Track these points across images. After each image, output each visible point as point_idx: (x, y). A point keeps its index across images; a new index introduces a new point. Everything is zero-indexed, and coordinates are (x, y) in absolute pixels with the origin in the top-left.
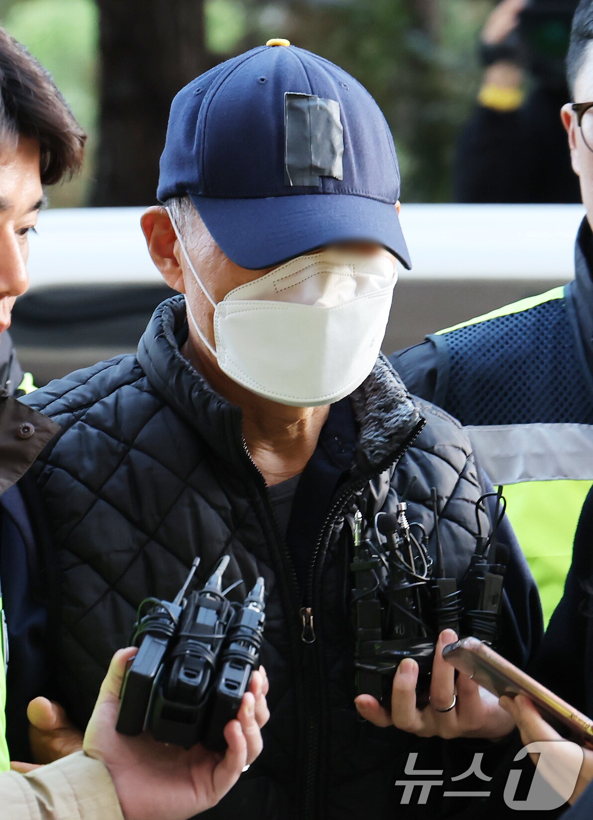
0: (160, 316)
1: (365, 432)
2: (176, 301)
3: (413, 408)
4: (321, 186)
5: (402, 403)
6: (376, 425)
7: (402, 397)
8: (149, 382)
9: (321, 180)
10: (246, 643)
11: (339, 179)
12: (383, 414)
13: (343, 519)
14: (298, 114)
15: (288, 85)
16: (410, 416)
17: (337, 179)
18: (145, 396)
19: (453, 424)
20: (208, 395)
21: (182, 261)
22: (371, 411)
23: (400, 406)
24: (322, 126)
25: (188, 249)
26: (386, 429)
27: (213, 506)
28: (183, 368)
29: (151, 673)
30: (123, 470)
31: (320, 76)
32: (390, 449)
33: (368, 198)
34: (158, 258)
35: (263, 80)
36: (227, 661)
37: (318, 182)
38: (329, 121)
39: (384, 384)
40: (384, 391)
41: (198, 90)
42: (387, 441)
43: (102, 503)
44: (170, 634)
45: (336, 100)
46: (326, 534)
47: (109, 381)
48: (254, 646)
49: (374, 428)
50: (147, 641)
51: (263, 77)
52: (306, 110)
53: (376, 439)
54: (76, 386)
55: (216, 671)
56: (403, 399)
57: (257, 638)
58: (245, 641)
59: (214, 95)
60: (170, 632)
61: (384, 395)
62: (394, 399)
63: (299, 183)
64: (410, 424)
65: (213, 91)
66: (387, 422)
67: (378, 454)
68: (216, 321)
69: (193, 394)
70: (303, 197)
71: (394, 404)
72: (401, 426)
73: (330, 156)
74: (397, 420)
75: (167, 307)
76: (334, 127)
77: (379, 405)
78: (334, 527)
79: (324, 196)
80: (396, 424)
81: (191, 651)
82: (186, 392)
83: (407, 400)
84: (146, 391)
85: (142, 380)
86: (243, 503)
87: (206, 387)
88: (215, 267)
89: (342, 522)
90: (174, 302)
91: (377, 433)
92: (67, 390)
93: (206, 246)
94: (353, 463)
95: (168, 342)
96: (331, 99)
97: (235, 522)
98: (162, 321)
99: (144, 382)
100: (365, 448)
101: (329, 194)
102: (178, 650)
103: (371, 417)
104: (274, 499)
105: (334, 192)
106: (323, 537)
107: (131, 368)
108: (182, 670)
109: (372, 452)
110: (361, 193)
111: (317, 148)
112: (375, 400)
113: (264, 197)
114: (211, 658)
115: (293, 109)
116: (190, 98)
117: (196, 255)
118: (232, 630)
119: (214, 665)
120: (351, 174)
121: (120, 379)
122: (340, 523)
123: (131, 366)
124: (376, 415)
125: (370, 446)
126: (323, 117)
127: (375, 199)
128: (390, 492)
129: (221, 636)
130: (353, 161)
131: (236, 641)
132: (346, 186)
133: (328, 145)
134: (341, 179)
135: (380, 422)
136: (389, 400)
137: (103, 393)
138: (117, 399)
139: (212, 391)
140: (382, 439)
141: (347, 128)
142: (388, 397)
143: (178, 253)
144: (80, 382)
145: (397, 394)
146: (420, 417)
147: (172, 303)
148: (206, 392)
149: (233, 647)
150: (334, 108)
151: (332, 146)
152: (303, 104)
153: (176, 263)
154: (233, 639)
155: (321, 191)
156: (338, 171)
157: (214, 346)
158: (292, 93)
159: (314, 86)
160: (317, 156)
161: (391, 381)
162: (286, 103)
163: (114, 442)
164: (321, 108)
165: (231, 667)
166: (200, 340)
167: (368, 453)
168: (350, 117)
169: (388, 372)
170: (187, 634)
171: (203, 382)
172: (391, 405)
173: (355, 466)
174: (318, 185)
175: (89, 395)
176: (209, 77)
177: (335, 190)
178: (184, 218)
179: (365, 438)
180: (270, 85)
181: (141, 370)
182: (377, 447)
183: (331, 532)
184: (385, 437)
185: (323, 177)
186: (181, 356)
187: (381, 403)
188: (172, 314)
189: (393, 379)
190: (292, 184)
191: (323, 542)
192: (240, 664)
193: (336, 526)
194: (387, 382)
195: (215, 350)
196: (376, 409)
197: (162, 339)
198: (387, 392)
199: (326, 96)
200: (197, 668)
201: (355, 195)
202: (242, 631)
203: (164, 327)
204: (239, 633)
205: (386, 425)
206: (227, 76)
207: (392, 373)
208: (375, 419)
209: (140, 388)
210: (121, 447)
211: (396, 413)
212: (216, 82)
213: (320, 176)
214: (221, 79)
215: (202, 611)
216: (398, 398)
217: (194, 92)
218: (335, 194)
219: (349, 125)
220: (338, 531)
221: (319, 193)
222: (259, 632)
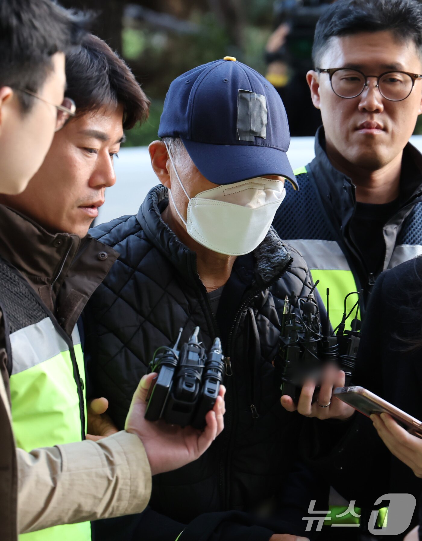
0: (151, 198)
1: (260, 264)
2: (158, 188)
3: (287, 253)
4: (255, 142)
5: (280, 249)
6: (266, 260)
7: (280, 245)
8: (145, 233)
9: (255, 138)
10: (216, 370)
11: (264, 138)
12: (270, 254)
13: (247, 310)
14: (245, 102)
15: (240, 85)
16: (285, 256)
17: (263, 139)
18: (143, 242)
19: (298, 254)
20: (178, 244)
21: (170, 172)
22: (263, 252)
23: (279, 250)
24: (257, 109)
25: (177, 167)
26: (272, 263)
27: (180, 303)
28: (164, 228)
29: (167, 385)
30: (131, 282)
31: (256, 81)
32: (274, 274)
33: (277, 149)
34: (156, 168)
35: (226, 80)
36: (207, 379)
37: (253, 139)
38: (261, 106)
39: (270, 238)
40: (270, 242)
41: (188, 81)
42: (273, 269)
43: (120, 300)
44: (175, 365)
45: (264, 95)
46: (238, 318)
47: (122, 232)
48: (220, 372)
49: (265, 262)
50: (163, 369)
51: (226, 79)
52: (249, 99)
53: (266, 268)
54: (105, 234)
55: (202, 384)
56: (280, 246)
57: (221, 367)
58: (215, 369)
59: (199, 86)
60: (175, 364)
61: (270, 244)
62: (275, 246)
63: (244, 139)
64: (285, 261)
65: (198, 84)
66: (272, 259)
67: (267, 276)
68: (189, 207)
69: (169, 244)
70: (245, 147)
71: (276, 249)
72: (281, 262)
73: (260, 126)
74: (278, 259)
75: (154, 192)
76: (263, 110)
77: (267, 249)
78: (243, 314)
79: (256, 147)
80: (278, 261)
81: (188, 373)
82: (166, 242)
83: (282, 247)
84: (143, 239)
85: (140, 232)
86: (194, 301)
87: (177, 240)
88: (192, 179)
89: (246, 311)
90: (158, 189)
91: (267, 265)
92: (100, 236)
93: (188, 167)
94: (253, 281)
95: (156, 214)
96: (261, 94)
97: (191, 311)
98: (152, 201)
99: (142, 233)
100: (261, 272)
101: (259, 146)
102: (180, 374)
103: (263, 256)
104: (211, 299)
105: (261, 145)
106: (236, 320)
107: (134, 225)
108: (184, 383)
109: (264, 275)
110: (274, 147)
111: (254, 121)
112: (266, 246)
113: (225, 145)
114: (199, 376)
115: (243, 99)
116: (183, 85)
117: (181, 171)
118: (208, 364)
119: (201, 381)
120: (270, 136)
121: (129, 231)
122: (245, 312)
123: (134, 224)
124: (266, 255)
125: (263, 272)
126: (258, 105)
127: (280, 150)
128: (269, 294)
129: (202, 366)
130: (271, 129)
131: (210, 369)
132: (267, 142)
133: (259, 120)
134: (265, 138)
135: (269, 259)
136: (273, 247)
137: (119, 239)
138: (127, 243)
139: (180, 242)
140: (270, 269)
141: (269, 110)
142: (272, 245)
143: (168, 167)
144: (107, 232)
145: (277, 244)
146: (291, 257)
147: (156, 189)
148: (177, 243)
149: (209, 372)
150: (263, 99)
151: (262, 120)
152: (247, 96)
153: (166, 172)
154: (209, 368)
155: (255, 144)
156: (264, 135)
157: (186, 219)
158: (242, 90)
159: (253, 87)
160: (254, 126)
161: (274, 236)
162: (239, 95)
163: (126, 267)
164: (257, 99)
165: (210, 382)
166: (177, 215)
167: (262, 276)
168: (270, 104)
169: (272, 231)
170: (185, 364)
171: (175, 237)
172: (274, 250)
173: (254, 282)
174: (253, 141)
175: (112, 240)
176: (194, 74)
177: (262, 144)
178: (175, 149)
179: (260, 268)
180: (230, 83)
181: (139, 226)
182: (267, 273)
183: (241, 317)
184: (271, 267)
185: (256, 137)
186: (163, 222)
187: (269, 248)
188: (157, 196)
189: (275, 235)
190: (240, 139)
191: (236, 322)
192: (214, 380)
193: (243, 313)
194: (272, 236)
195: (186, 222)
196: (266, 251)
197: (153, 211)
198: (272, 242)
199: (259, 93)
200: (192, 383)
201: (271, 148)
202: (213, 364)
203: (154, 205)
204: (211, 365)
205: (272, 260)
206: (205, 76)
207: (274, 232)
208: (265, 257)
209: (139, 236)
210: (130, 270)
211: (278, 254)
212: (199, 79)
213: (254, 136)
214: (202, 77)
215: (191, 354)
216: (278, 246)
217: (185, 82)
218: (262, 146)
219: (270, 109)
220: (244, 316)
221: (254, 145)
222: (222, 364)
